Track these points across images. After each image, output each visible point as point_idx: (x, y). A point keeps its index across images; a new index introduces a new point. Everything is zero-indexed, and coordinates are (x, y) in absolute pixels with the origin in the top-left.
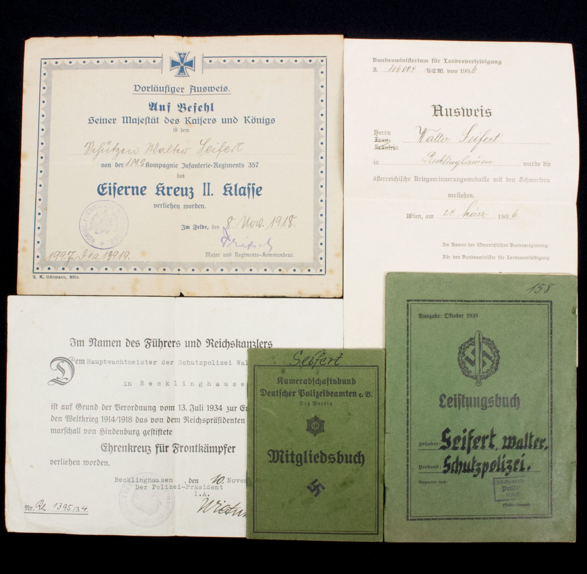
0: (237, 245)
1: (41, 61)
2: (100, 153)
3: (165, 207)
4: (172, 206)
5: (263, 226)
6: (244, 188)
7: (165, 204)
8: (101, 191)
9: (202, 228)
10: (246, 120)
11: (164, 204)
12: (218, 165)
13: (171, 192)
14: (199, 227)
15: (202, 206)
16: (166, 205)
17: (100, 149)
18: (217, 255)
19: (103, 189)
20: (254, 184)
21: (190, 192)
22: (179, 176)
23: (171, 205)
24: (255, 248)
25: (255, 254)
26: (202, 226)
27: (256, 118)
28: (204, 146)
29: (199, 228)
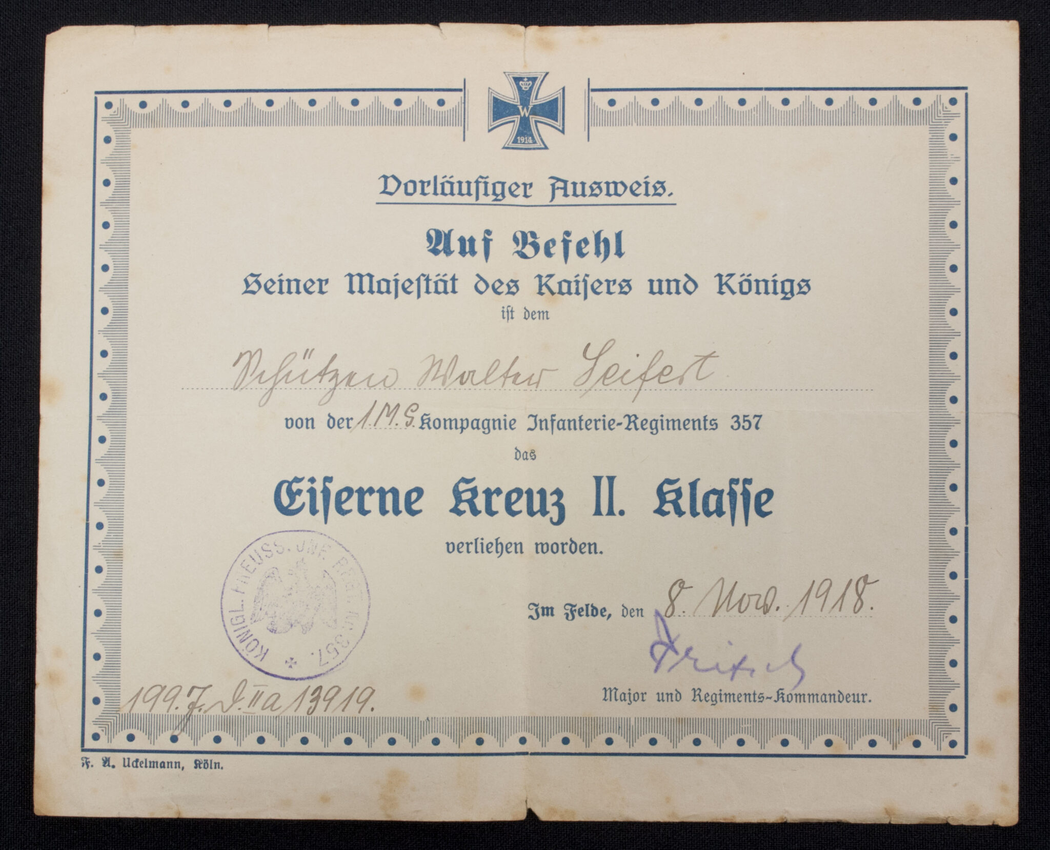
0: (700, 665)
1: (96, 98)
2: (282, 384)
3: (479, 549)
4: (499, 546)
5: (778, 608)
6: (719, 493)
7: (479, 541)
8: (285, 500)
9: (593, 615)
10: (723, 284)
11: (476, 540)
12: (638, 422)
13: (498, 503)
14: (582, 609)
15: (593, 548)
16: (482, 544)
17: (279, 371)
18: (640, 696)
19: (292, 495)
20: (748, 481)
21: (553, 505)
22: (519, 455)
23: (497, 544)
24: (751, 675)
25: (752, 693)
26: (590, 608)
27: (752, 278)
28: (595, 364)
29: (584, 613)
